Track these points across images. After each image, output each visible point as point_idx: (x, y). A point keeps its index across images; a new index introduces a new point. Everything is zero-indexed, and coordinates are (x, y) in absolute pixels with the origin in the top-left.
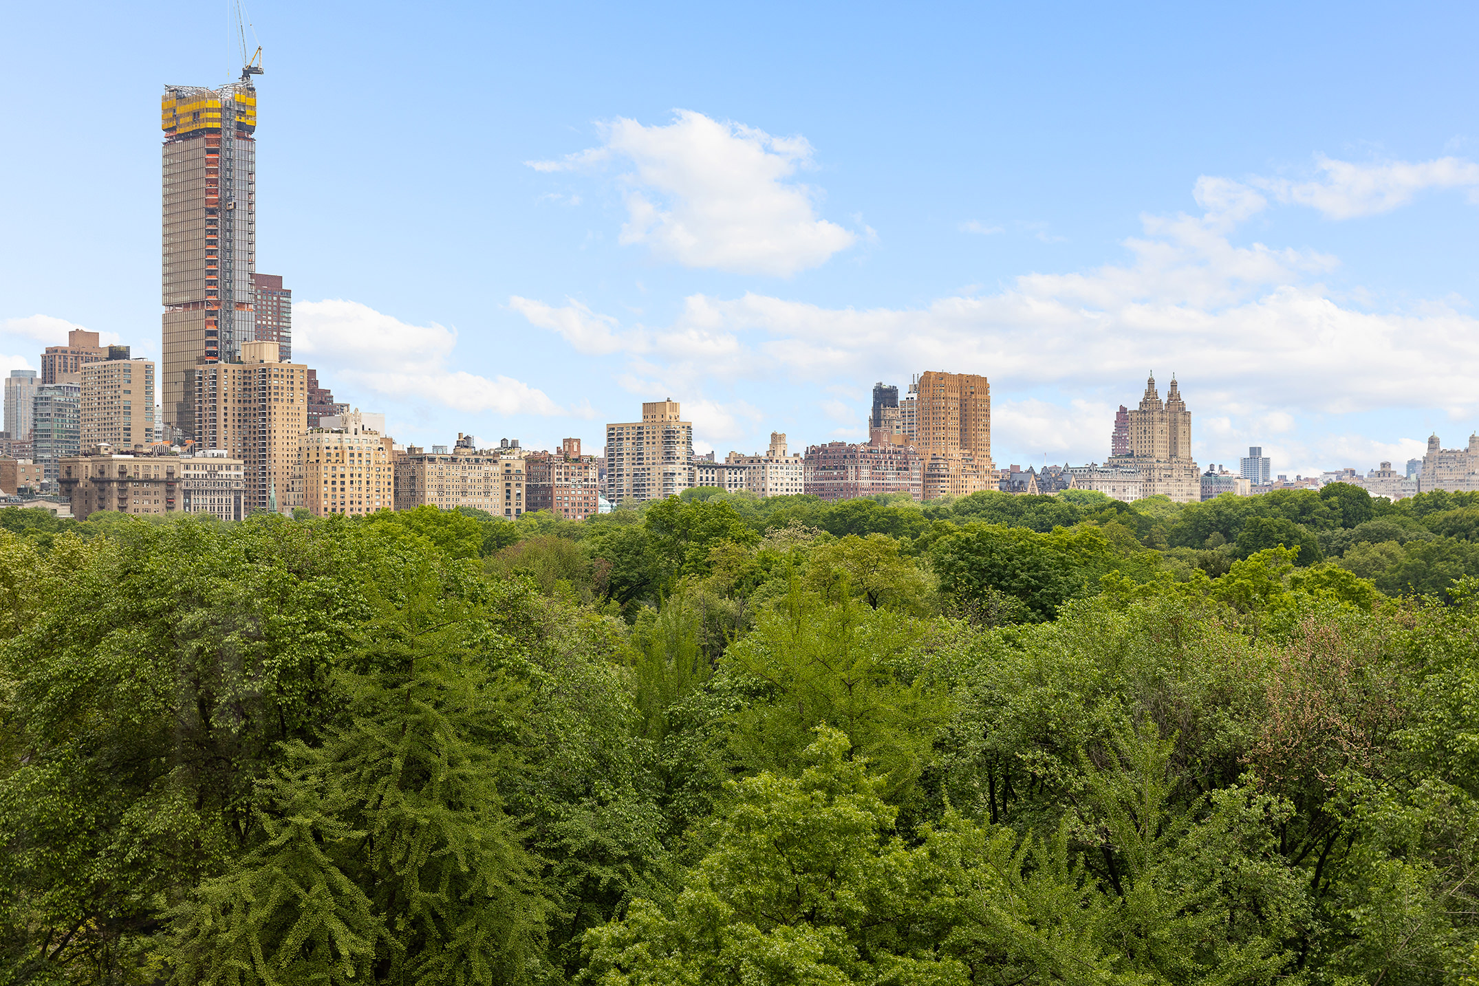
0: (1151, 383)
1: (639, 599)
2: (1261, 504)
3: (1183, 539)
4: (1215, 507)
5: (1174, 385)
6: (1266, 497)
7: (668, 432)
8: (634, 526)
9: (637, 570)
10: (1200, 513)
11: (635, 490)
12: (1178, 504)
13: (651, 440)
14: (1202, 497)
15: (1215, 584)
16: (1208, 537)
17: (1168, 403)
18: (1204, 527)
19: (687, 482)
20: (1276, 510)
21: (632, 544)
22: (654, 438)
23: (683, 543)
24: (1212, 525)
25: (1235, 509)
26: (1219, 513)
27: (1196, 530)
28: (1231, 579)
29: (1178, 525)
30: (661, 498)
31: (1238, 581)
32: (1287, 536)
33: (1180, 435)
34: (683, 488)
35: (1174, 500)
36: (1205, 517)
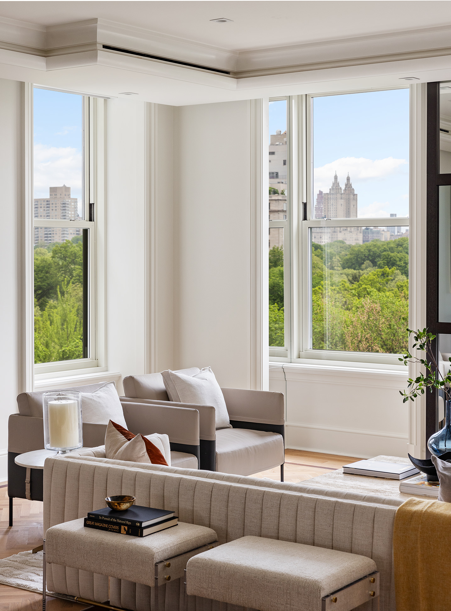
0: (336, 178)
1: (49, 298)
2: (392, 245)
3: (351, 264)
4: (367, 247)
5: (348, 179)
6: (395, 242)
7: (63, 204)
8: (46, 257)
9: (47, 282)
10: (359, 251)
11: (45, 237)
12: (349, 245)
13: (54, 208)
14: (364, 241)
15: (352, 288)
16: (363, 263)
17: (345, 189)
18: (362, 258)
19: (75, 233)
20: (400, 249)
21: (43, 267)
22: (56, 207)
23: (72, 266)
24: (365, 257)
25: (378, 248)
26: (369, 251)
27: (357, 260)
28: (360, 285)
29: (347, 257)
30: (61, 242)
31: (364, 286)
32: (404, 263)
33: (352, 206)
34: (73, 236)
35: (348, 243)
36: (362, 252)
